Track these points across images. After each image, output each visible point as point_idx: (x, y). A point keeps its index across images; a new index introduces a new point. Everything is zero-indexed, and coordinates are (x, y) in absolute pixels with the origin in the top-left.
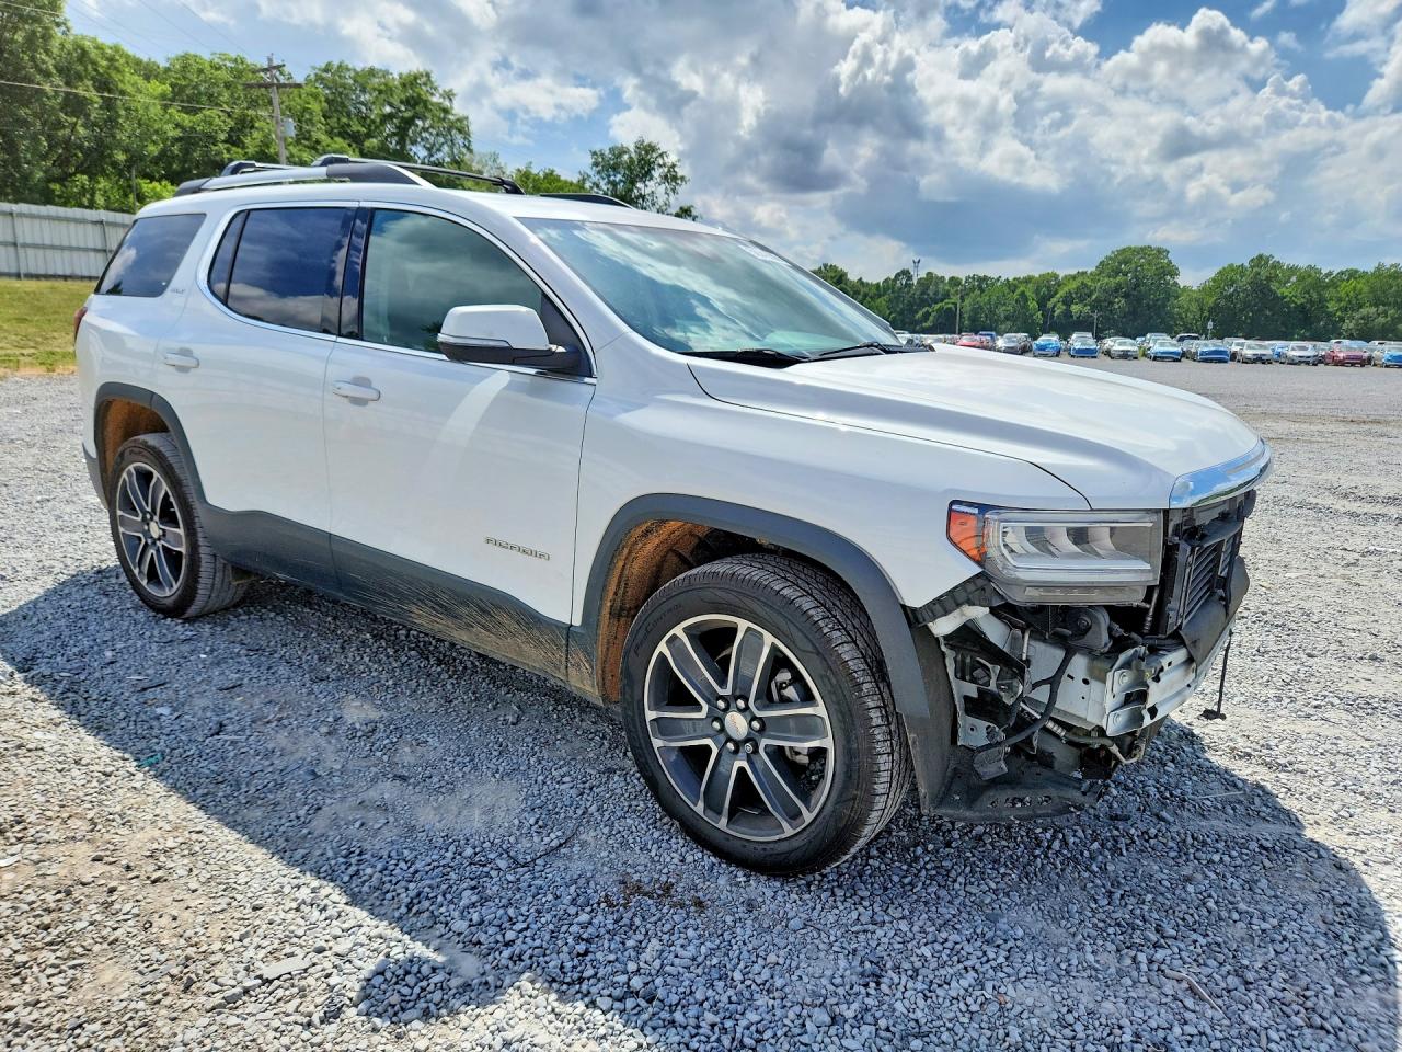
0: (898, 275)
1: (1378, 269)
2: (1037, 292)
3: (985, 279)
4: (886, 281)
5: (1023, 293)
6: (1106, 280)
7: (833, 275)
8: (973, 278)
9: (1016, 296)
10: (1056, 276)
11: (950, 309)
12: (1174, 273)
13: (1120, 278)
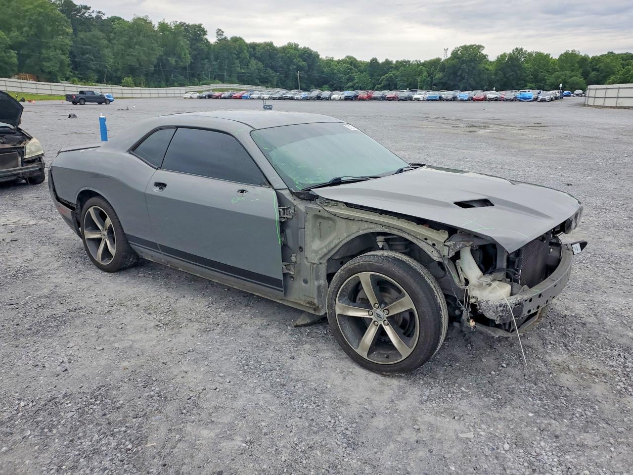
9: (419, 69)
11: (391, 77)
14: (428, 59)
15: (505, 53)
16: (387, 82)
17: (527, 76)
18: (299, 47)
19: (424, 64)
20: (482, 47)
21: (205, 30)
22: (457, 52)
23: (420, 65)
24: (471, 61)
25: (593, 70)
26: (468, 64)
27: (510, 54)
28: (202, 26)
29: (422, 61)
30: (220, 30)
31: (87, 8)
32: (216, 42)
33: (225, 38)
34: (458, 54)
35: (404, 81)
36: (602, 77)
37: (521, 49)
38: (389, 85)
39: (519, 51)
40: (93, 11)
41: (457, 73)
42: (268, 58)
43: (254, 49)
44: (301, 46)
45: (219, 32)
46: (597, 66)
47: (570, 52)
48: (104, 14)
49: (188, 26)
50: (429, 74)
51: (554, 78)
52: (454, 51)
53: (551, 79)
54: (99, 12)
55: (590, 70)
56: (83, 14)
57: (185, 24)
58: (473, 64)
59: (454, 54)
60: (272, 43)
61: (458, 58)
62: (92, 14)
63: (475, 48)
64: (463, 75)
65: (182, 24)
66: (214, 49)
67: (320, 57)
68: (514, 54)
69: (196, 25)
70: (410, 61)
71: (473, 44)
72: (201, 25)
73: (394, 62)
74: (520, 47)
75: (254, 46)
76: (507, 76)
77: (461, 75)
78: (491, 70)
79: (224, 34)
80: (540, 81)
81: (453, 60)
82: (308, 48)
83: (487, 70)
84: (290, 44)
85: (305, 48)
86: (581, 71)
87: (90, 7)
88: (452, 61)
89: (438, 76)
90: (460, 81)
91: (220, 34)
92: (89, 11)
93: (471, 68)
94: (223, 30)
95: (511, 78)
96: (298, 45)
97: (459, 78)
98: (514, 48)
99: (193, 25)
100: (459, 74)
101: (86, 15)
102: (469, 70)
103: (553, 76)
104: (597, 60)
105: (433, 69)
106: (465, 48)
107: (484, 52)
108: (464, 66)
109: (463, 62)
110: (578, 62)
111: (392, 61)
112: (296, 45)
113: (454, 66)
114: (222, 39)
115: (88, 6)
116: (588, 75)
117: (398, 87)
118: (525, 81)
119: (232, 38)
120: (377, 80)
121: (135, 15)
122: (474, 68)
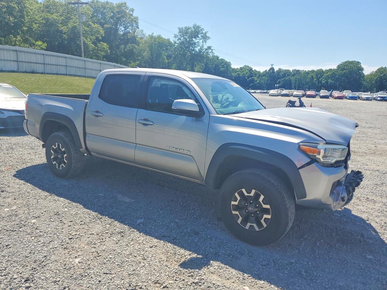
0: (270, 69)
2: (317, 75)
3: (299, 71)
4: (266, 70)
5: (312, 76)
6: (341, 72)
7: (248, 68)
8: (295, 71)
10: (322, 71)
12: (362, 69)
13: (345, 71)
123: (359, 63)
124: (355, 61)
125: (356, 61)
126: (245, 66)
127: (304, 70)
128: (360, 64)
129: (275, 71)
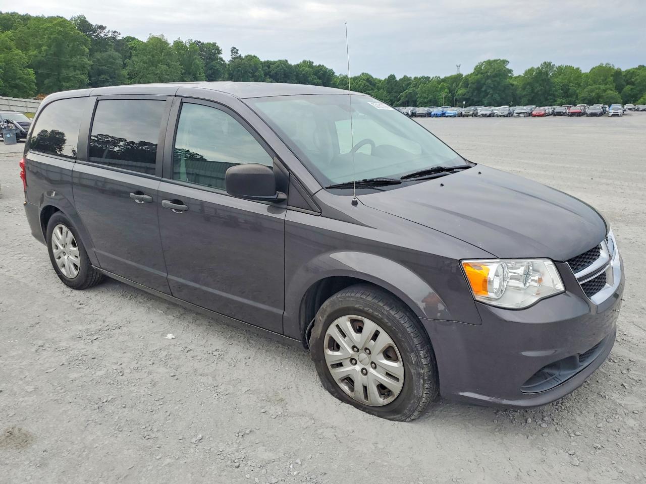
0: (388, 78)
1: (601, 66)
2: (451, 83)
4: (385, 79)
7: (366, 77)
8: (422, 78)
9: (440, 85)
11: (410, 93)
12: (510, 71)
13: (479, 76)
14: (448, 75)
15: (533, 68)
16: (407, 99)
17: (556, 91)
18: (314, 65)
19: (444, 80)
20: (507, 61)
21: (220, 49)
22: (480, 68)
23: (440, 81)
24: (496, 76)
25: (628, 84)
26: (494, 79)
27: (538, 68)
28: (217, 45)
29: (442, 77)
30: (235, 48)
31: (102, 28)
32: (230, 61)
33: (240, 56)
34: (481, 70)
35: (425, 98)
36: (638, 91)
37: (550, 63)
38: (408, 102)
39: (548, 65)
40: (109, 31)
41: (481, 88)
42: (283, 76)
43: (269, 67)
44: (316, 64)
45: (234, 50)
46: (633, 80)
47: (604, 66)
48: (119, 34)
49: (203, 44)
50: (449, 90)
51: (587, 93)
52: (477, 66)
53: (584, 94)
54: (115, 32)
55: (624, 83)
56: (98, 34)
57: (200, 42)
58: (498, 79)
59: (478, 70)
60: (287, 61)
61: (482, 73)
62: (107, 34)
63: (499, 63)
64: (488, 91)
65: (198, 43)
66: (229, 68)
67: (335, 74)
68: (542, 68)
69: (210, 44)
70: (429, 78)
71: (497, 58)
72: (215, 43)
73: (413, 78)
74: (548, 61)
75: (268, 64)
76: (536, 91)
77: (485, 91)
78: (516, 85)
79: (239, 52)
80: (571, 96)
81: (477, 75)
82: (323, 66)
83: (513, 85)
84: (305, 62)
85: (320, 66)
86: (614, 84)
87: (106, 27)
88: (476, 77)
89: (460, 92)
90: (484, 97)
91: (235, 52)
92: (104, 31)
93: (496, 83)
94: (237, 48)
95: (540, 93)
96: (313, 63)
97: (482, 94)
98: (542, 62)
99: (208, 43)
100: (483, 89)
101: (102, 35)
102: (494, 85)
103: (586, 90)
104: (631, 73)
105: (454, 85)
106: (489, 63)
107: (509, 67)
108: (489, 81)
109: (488, 77)
110: (612, 75)
111: (411, 77)
112: (311, 63)
113: (478, 82)
114: (237, 58)
115: (104, 26)
116: (622, 89)
117: (418, 103)
118: (554, 95)
119: (246, 57)
120: (395, 97)
121: (150, 34)
122: (499, 83)
123: (505, 62)
124: (499, 60)
125: (502, 59)
126: (363, 74)
127: (436, 77)
128: (509, 62)
129: (398, 79)
